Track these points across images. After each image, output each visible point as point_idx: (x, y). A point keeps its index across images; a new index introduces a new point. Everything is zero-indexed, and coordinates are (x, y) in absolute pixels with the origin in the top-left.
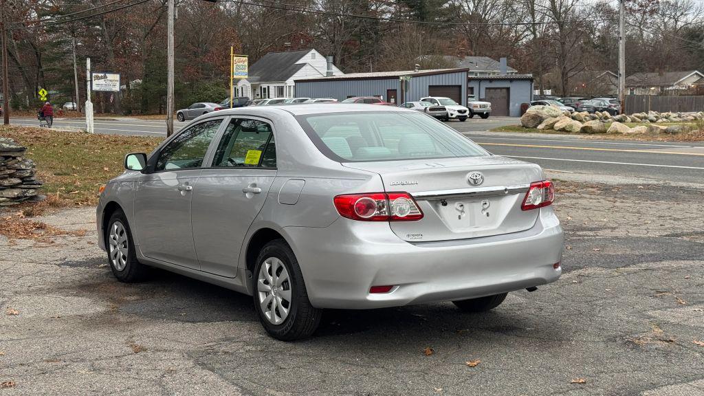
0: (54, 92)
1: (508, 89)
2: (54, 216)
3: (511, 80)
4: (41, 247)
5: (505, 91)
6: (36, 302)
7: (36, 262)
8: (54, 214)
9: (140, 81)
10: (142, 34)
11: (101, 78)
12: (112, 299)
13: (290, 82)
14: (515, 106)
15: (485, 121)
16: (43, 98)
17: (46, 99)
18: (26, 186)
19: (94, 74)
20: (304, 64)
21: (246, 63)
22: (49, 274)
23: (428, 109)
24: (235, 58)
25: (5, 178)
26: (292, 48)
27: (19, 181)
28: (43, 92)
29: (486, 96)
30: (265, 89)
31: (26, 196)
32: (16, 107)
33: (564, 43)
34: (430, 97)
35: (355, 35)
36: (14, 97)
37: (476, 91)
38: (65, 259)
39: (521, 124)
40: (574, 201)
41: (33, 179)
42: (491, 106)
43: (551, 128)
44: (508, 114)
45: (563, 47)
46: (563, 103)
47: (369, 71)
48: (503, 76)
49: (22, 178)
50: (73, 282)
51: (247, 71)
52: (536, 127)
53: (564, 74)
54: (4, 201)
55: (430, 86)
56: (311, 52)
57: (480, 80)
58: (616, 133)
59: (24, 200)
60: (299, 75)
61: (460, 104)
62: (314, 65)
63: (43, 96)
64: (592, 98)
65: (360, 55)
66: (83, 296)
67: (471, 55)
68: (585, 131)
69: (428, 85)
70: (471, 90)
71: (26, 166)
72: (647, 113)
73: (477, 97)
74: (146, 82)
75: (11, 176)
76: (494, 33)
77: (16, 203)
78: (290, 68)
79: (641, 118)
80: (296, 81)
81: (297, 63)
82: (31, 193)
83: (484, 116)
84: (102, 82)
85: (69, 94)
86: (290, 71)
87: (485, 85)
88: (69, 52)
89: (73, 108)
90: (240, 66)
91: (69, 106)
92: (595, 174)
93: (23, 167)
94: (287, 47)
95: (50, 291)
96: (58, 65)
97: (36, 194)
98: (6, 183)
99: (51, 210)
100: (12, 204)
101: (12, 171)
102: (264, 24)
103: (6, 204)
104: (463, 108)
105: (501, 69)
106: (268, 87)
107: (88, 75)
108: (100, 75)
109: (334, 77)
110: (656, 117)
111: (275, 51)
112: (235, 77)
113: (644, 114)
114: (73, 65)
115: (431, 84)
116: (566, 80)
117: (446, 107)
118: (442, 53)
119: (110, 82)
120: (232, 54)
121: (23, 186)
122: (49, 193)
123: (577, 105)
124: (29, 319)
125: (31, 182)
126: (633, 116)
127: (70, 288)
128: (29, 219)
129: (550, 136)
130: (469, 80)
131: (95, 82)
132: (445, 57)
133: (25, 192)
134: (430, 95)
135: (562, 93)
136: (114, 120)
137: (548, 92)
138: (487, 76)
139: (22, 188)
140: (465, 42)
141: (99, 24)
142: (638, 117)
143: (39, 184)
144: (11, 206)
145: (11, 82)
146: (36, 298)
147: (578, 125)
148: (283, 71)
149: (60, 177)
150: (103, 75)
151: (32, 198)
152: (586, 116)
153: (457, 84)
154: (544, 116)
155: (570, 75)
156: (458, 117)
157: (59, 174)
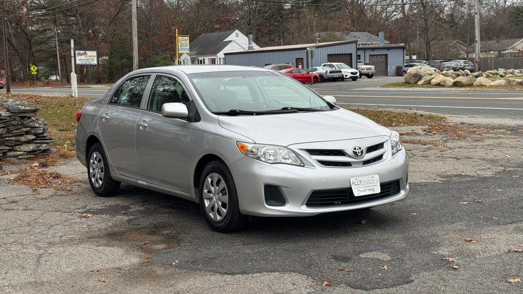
0: (42, 68)
1: (386, 55)
2: (65, 166)
3: (388, 49)
4: (61, 195)
5: (384, 57)
6: (71, 254)
7: (61, 211)
8: (64, 164)
9: (107, 58)
10: (108, 21)
11: (82, 54)
12: (141, 248)
13: (221, 55)
14: (392, 68)
15: (370, 80)
16: (34, 73)
17: (36, 73)
18: (40, 141)
19: (77, 52)
20: (230, 41)
21: (188, 42)
22: (76, 223)
23: (328, 72)
24: (179, 38)
25: (22, 135)
26: (220, 29)
27: (34, 137)
28: (34, 68)
29: (370, 61)
30: (201, 61)
31: (40, 150)
32: (14, 80)
33: (427, 20)
34: (329, 63)
35: (266, 19)
36: (12, 72)
37: (362, 57)
38: (86, 207)
39: (404, 81)
40: (497, 141)
41: (45, 135)
42: (375, 69)
43: (428, 83)
44: (386, 75)
45: (425, 22)
46: (429, 64)
47: (280, 45)
48: (382, 45)
49: (36, 135)
50: (99, 230)
51: (188, 47)
52: (416, 83)
53: (428, 43)
54: (21, 155)
55: (328, 55)
56: (235, 32)
57: (365, 49)
58: (481, 86)
59: (39, 153)
60: (228, 49)
61: (352, 68)
62: (238, 41)
63: (34, 71)
64: (450, 60)
65: (270, 33)
66: (113, 246)
67: (354, 31)
68: (456, 84)
69: (327, 54)
70: (358, 57)
71: (39, 124)
72: (497, 70)
73: (363, 61)
74: (111, 58)
75: (27, 133)
76: (369, 14)
77: (32, 156)
78: (220, 44)
79: (494, 74)
80: (225, 54)
81: (225, 40)
82: (44, 147)
83: (369, 76)
84: (83, 57)
85: (53, 69)
86: (220, 47)
87: (368, 53)
88: (52, 37)
89: (57, 79)
90: (183, 43)
91: (54, 78)
92: (486, 118)
93: (37, 125)
94: (217, 29)
95: (81, 241)
96: (44, 47)
97: (48, 147)
98: (23, 139)
99: (62, 161)
100: (29, 156)
101: (28, 129)
102: (198, 12)
103: (24, 157)
104: (354, 70)
105: (380, 41)
106: (204, 59)
107: (72, 53)
108: (81, 52)
109: (255, 50)
110: (505, 73)
111: (207, 32)
112: (180, 52)
113: (495, 71)
114: (56, 47)
115: (329, 53)
116: (429, 48)
117: (342, 70)
118: (334, 30)
119: (89, 58)
120: (177, 35)
121: (37, 141)
122: (58, 147)
123: (440, 66)
124: (69, 273)
125: (44, 138)
126: (486, 72)
127: (99, 237)
128: (45, 170)
129: (429, 89)
130: (358, 49)
131: (78, 58)
132: (336, 33)
133: (39, 146)
134: (329, 61)
135: (427, 57)
136: (88, 87)
137: (414, 57)
138: (370, 46)
139: (36, 143)
140: (349, 21)
141: (74, 16)
142: (491, 73)
143: (50, 140)
144: (28, 159)
145: (10, 61)
146: (70, 249)
147: (450, 81)
148: (215, 46)
149: (63, 132)
150: (83, 52)
151: (45, 151)
152: (452, 73)
153: (348, 53)
154: (422, 74)
155: (431, 43)
156: (351, 77)
157: (62, 130)
